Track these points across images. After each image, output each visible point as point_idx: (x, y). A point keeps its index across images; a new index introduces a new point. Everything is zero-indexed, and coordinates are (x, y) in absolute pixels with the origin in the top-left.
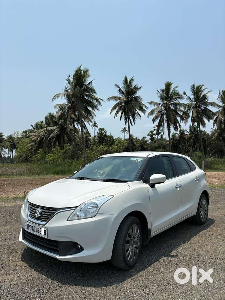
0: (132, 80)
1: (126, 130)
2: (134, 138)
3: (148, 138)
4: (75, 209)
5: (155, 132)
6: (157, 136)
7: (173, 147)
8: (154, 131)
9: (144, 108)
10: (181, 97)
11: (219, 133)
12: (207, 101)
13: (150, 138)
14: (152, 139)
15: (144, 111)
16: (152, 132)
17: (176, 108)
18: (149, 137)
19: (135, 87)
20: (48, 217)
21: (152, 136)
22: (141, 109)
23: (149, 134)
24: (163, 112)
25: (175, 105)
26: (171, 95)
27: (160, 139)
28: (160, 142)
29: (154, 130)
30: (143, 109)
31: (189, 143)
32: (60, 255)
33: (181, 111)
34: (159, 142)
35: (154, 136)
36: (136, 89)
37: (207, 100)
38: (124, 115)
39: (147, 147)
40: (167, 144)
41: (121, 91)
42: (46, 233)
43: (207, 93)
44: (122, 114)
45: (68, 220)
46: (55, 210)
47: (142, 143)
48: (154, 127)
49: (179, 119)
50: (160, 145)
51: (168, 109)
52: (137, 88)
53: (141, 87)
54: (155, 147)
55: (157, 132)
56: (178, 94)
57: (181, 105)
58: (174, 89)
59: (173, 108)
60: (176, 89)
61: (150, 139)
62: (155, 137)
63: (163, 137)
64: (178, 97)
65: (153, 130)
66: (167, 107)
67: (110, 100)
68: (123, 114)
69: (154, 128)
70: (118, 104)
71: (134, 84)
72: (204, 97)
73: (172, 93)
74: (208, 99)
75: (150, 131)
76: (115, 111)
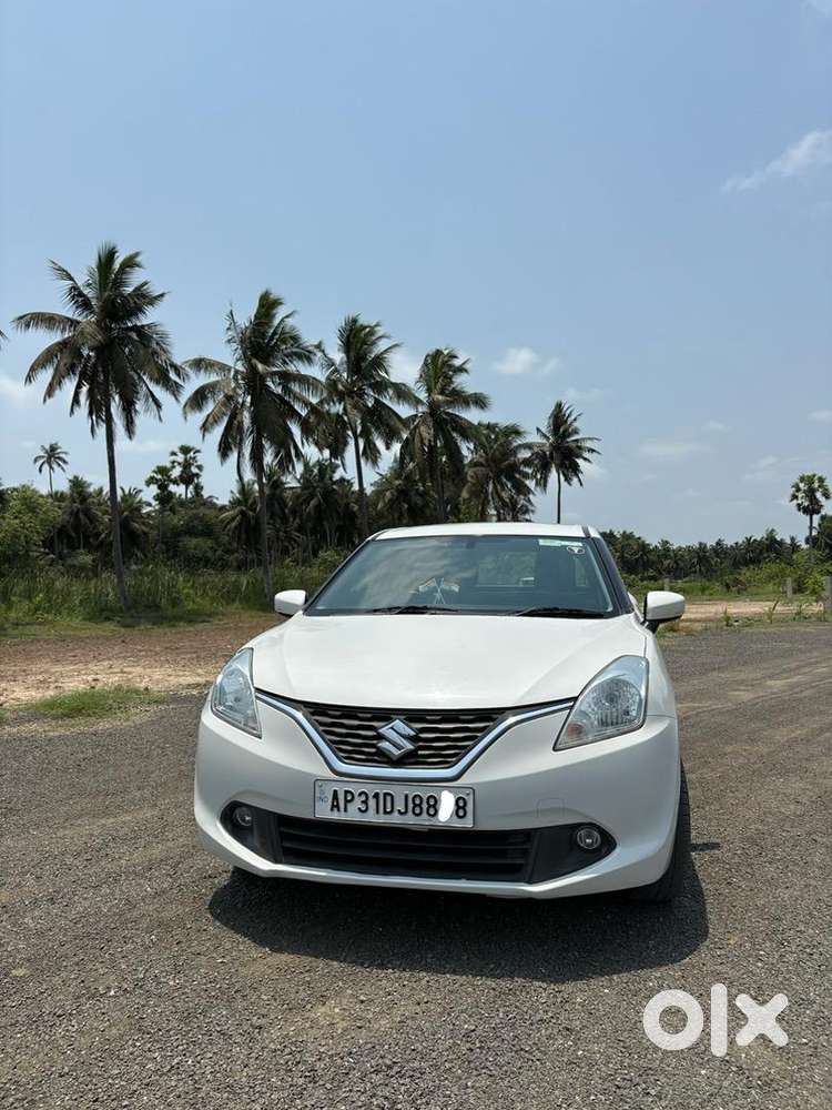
0: (130, 263)
1: (59, 458)
2: (91, 489)
3: (149, 494)
4: (573, 706)
5: (176, 472)
6: (183, 487)
7: (243, 531)
8: (174, 467)
9: (173, 376)
10: (306, 356)
11: (397, 490)
12: (384, 375)
13: (155, 494)
14: (165, 498)
15: (174, 389)
16: (162, 470)
17: (286, 389)
18: (154, 489)
19: (138, 289)
20: (464, 747)
21: (163, 487)
22: (163, 379)
23: (152, 478)
24: (240, 400)
25: (286, 378)
26: (272, 338)
27: (192, 501)
28: (195, 511)
29: (173, 462)
30: (168, 379)
31: (297, 520)
32: (530, 882)
33: (307, 404)
34: (191, 513)
35: (172, 488)
36: (143, 298)
37: (387, 373)
38: (90, 392)
39: (146, 529)
40: (222, 521)
41: (81, 294)
42: (470, 807)
43: (386, 351)
44: (79, 387)
45: (555, 749)
46: (490, 716)
47: (126, 513)
48: (174, 454)
49: (296, 430)
50: (196, 523)
51: (261, 389)
52: (144, 296)
53: (162, 295)
54: (175, 527)
55: (182, 472)
56: (295, 339)
57: (304, 380)
58: (282, 320)
59: (279, 390)
60: (290, 322)
61: (157, 498)
62: (179, 490)
63: (203, 493)
64: (295, 354)
65: (169, 465)
66: (254, 382)
67: (28, 326)
68: (85, 389)
69: (173, 458)
70: (63, 345)
71: (135, 279)
72: (379, 362)
73: (275, 333)
74: (390, 370)
75: (158, 467)
76: (46, 376)
